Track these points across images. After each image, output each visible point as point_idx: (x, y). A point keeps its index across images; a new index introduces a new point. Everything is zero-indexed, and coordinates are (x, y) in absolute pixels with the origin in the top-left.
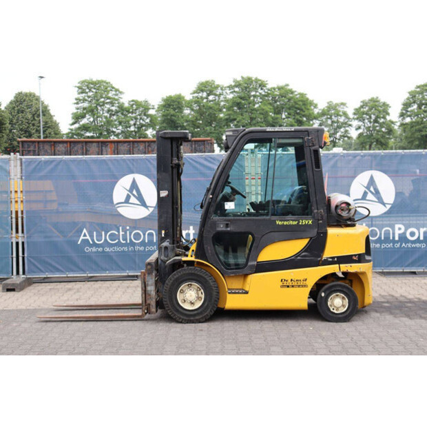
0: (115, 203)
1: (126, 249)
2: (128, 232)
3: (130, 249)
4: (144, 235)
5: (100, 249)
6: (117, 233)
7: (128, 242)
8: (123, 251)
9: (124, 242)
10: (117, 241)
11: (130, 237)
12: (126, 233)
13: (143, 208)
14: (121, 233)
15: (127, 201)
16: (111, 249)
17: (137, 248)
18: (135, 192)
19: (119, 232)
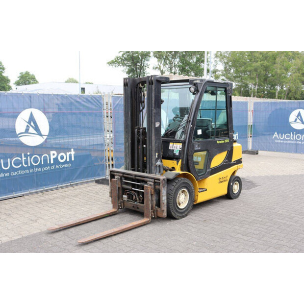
0: (18, 133)
1: (27, 171)
2: (29, 157)
3: (31, 171)
4: (41, 158)
5: (7, 175)
6: (20, 159)
7: (29, 165)
8: (26, 174)
9: (26, 166)
10: (21, 165)
11: (31, 160)
12: (27, 158)
13: (38, 137)
14: (24, 158)
15: (27, 131)
16: (16, 173)
17: (36, 170)
18: (32, 124)
19: (21, 158)
